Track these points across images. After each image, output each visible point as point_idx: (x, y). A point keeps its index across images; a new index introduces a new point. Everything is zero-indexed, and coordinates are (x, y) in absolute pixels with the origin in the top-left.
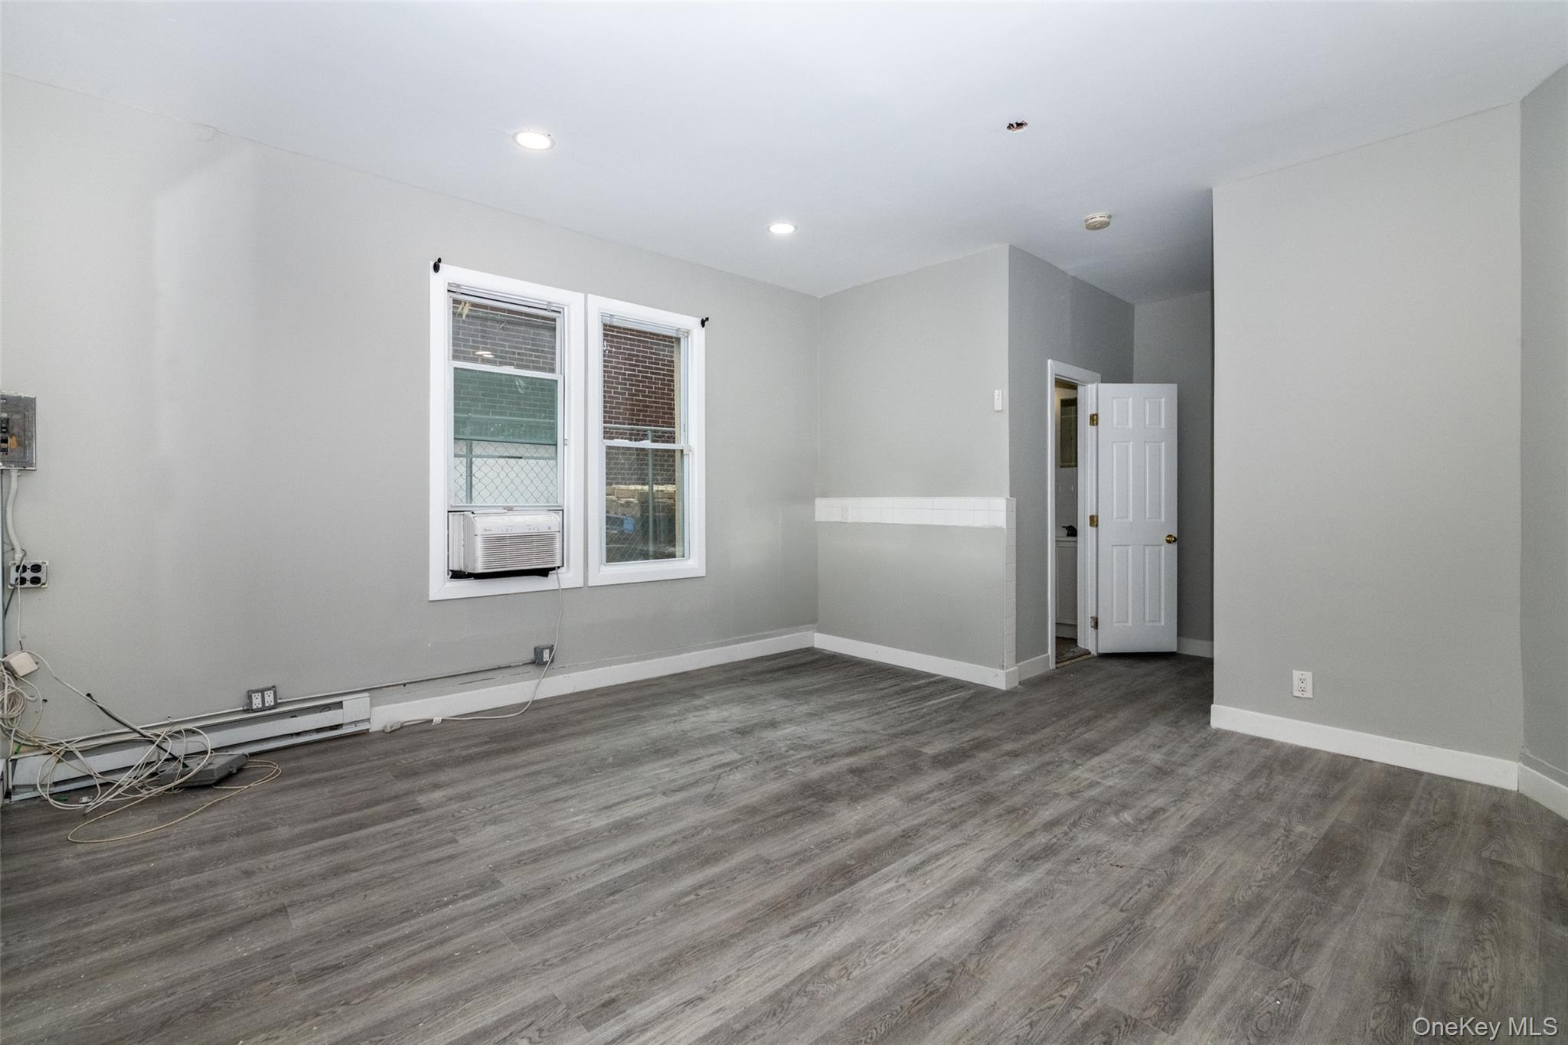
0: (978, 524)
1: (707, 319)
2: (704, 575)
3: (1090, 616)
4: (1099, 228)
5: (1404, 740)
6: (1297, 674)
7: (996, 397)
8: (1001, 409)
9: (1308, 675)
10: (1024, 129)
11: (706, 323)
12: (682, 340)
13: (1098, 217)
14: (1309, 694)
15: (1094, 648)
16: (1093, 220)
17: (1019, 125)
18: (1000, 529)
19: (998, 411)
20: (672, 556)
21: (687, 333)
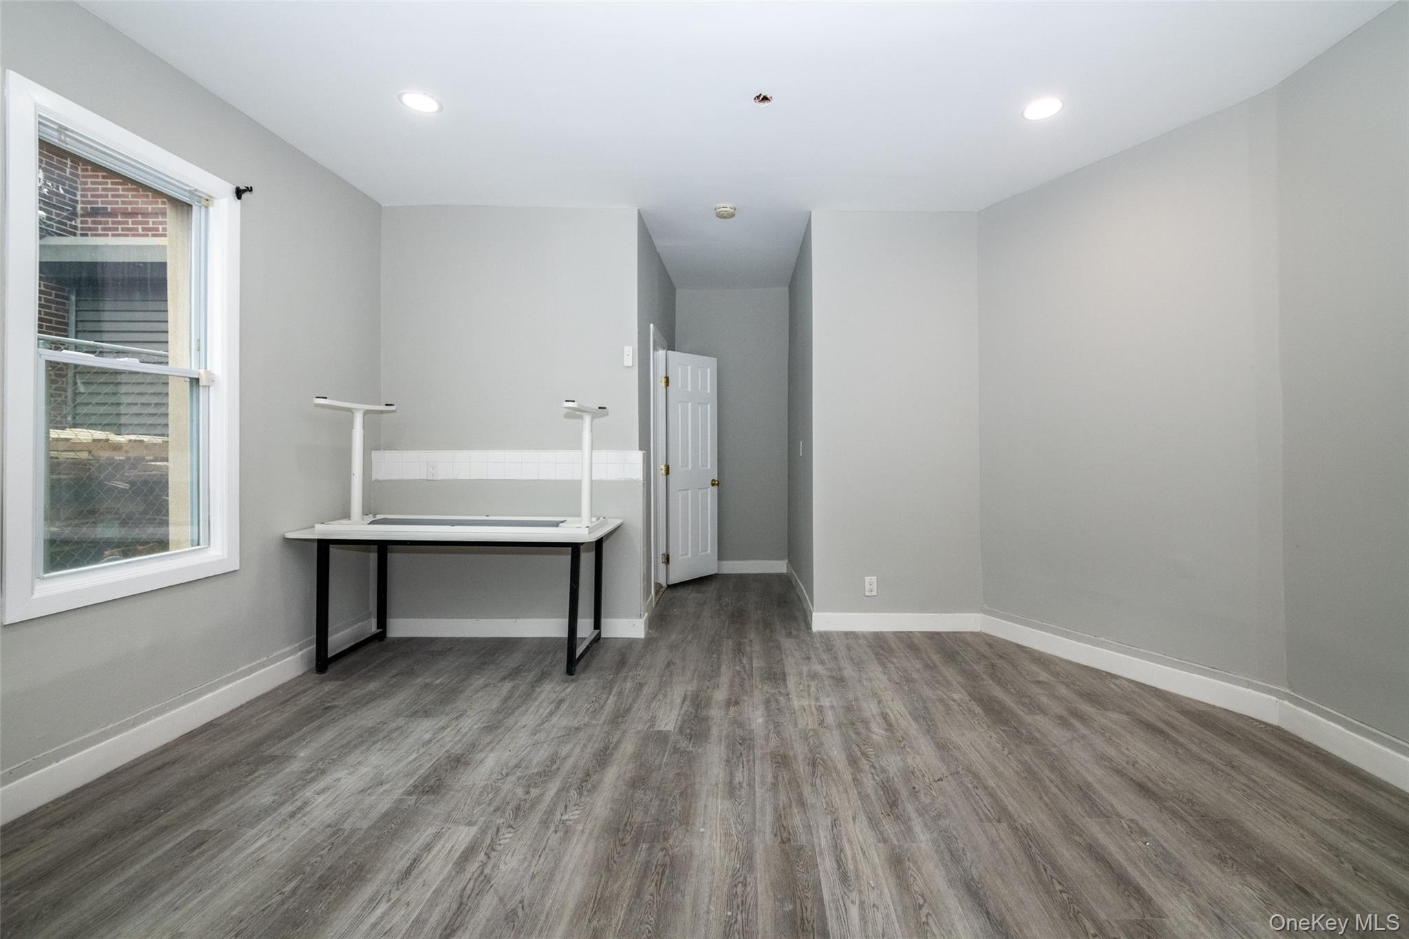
0: (613, 478)
1: (250, 190)
2: (237, 568)
3: (661, 553)
4: (725, 218)
5: (928, 613)
6: (867, 579)
7: (626, 353)
8: (631, 365)
9: (874, 579)
10: (766, 104)
11: (245, 196)
12: (195, 208)
13: (726, 207)
14: (875, 593)
15: (665, 581)
16: (724, 209)
17: (765, 99)
18: (635, 482)
19: (628, 367)
20: (162, 545)
21: (207, 201)
